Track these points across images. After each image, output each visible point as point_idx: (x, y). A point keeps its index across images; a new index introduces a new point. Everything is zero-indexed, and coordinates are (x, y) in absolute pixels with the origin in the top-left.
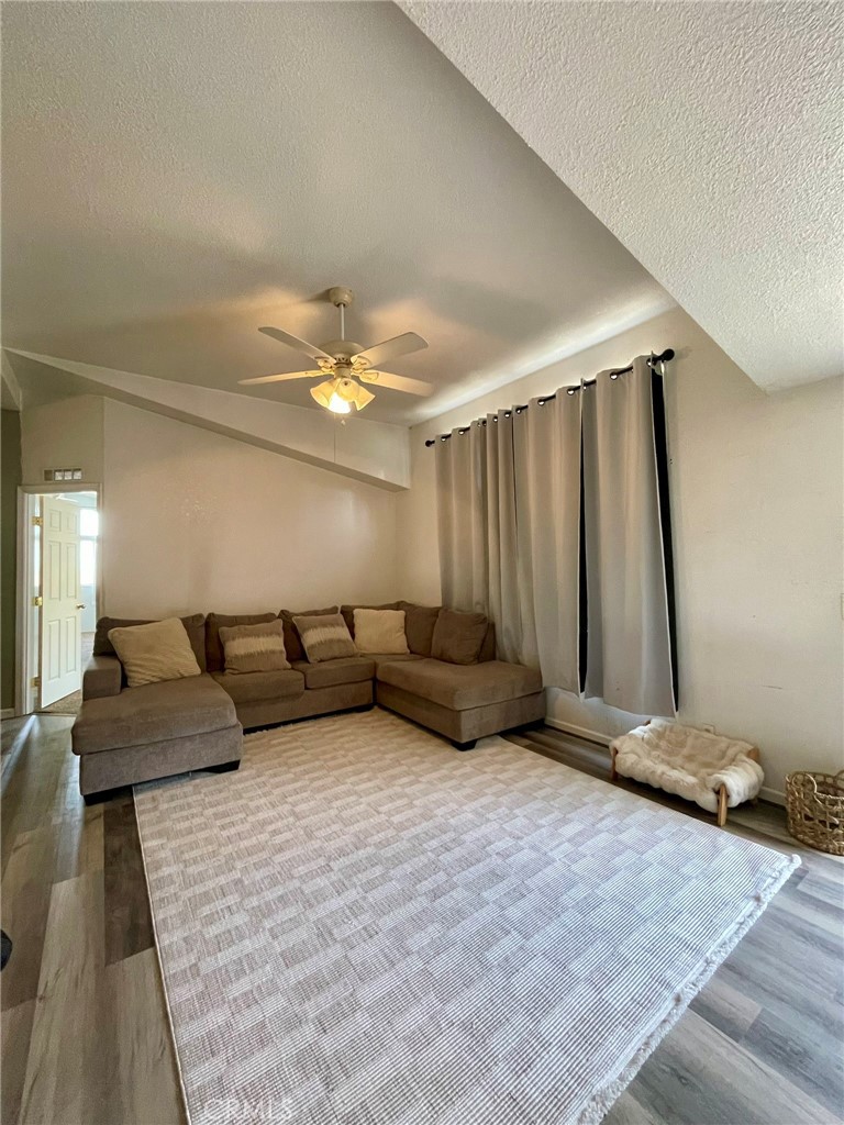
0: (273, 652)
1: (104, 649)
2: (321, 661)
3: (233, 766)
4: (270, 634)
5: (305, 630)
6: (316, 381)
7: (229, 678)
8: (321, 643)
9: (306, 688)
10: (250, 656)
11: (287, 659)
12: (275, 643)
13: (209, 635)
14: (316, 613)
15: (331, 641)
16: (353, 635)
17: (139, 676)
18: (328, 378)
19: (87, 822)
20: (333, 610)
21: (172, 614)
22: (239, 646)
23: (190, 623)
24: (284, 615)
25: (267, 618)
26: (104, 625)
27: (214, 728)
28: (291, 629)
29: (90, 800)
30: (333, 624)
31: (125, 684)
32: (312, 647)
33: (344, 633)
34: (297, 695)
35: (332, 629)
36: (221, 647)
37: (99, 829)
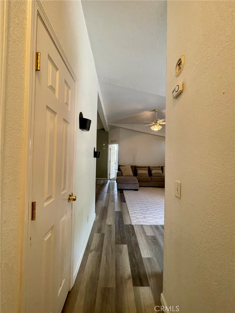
0: (146, 173)
1: (119, 169)
2: (155, 176)
3: (137, 190)
4: (145, 170)
5: (152, 170)
6: (151, 126)
7: (137, 177)
8: (155, 173)
9: (151, 181)
10: (141, 174)
11: (149, 175)
12: (146, 172)
13: (135, 169)
14: (155, 167)
15: (157, 173)
16: (163, 172)
17: (124, 174)
18: (154, 125)
19: (118, 192)
20: (159, 167)
21: (129, 165)
22: (140, 172)
23: (132, 167)
24: (149, 167)
25: (145, 167)
26: (119, 166)
27: (134, 183)
28: (149, 169)
29: (118, 190)
30: (159, 169)
31: (122, 175)
32: (153, 173)
33: (161, 172)
34: (149, 182)
35: (158, 171)
36: (137, 171)
37: (119, 193)
